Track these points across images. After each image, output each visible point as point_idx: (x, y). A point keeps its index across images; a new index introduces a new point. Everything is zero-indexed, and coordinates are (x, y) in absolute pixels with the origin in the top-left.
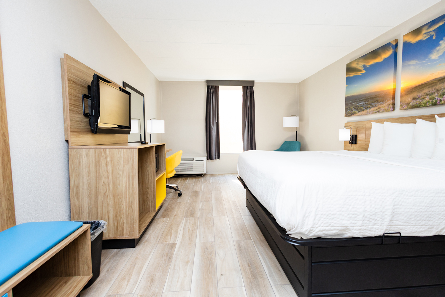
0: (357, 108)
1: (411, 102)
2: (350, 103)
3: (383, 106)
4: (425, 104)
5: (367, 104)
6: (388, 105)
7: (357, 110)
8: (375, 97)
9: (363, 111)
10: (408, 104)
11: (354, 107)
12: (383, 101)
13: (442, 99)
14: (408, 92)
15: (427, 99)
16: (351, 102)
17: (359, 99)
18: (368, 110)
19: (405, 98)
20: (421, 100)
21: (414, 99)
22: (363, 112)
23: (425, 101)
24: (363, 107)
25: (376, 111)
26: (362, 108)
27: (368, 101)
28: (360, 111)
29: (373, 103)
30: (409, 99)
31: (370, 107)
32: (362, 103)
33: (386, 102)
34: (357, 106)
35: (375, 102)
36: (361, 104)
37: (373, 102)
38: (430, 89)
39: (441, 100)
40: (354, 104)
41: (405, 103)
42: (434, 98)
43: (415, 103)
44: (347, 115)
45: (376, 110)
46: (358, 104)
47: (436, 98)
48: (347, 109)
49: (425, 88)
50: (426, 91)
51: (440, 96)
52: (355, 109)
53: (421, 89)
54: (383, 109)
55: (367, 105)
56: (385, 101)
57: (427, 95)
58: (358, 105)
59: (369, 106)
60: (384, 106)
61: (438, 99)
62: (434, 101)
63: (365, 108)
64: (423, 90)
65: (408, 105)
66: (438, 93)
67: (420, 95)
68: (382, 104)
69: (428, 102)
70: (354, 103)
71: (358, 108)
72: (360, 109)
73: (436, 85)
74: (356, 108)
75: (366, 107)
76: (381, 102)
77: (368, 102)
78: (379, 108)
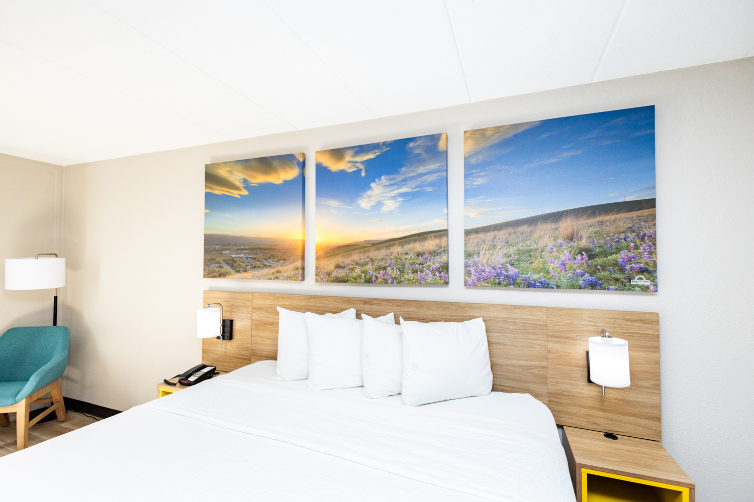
0: (233, 264)
1: (333, 272)
2: (215, 250)
3: (285, 268)
4: (355, 279)
5: (254, 259)
6: (294, 268)
7: (232, 267)
8: (269, 249)
9: (246, 271)
10: (329, 274)
11: (224, 261)
12: (285, 260)
13: (378, 275)
14: (328, 252)
15: (358, 271)
16: (217, 247)
17: (236, 246)
18: (256, 272)
19: (323, 262)
20: (348, 270)
21: (338, 266)
22: (245, 275)
23: (354, 274)
24: (246, 264)
25: (273, 277)
26: (244, 266)
27: (256, 254)
28: (238, 272)
29: (266, 260)
30: (329, 264)
31: (259, 267)
32: (242, 255)
33: (292, 264)
34: (232, 260)
35: (270, 258)
36: (241, 257)
37: (266, 257)
38: (361, 256)
39: (377, 277)
40: (225, 254)
41: (324, 272)
42: (367, 271)
43: (340, 275)
44: (209, 273)
45: (273, 274)
46: (233, 256)
47: (370, 272)
48: (209, 260)
49: (353, 252)
50: (356, 257)
51: (376, 270)
52: (228, 264)
53: (348, 253)
54: (285, 275)
55: (253, 261)
56: (289, 260)
57: (357, 264)
58: (235, 258)
59: (258, 263)
60: (288, 268)
61: (372, 275)
62: (368, 277)
63: (249, 267)
64: (351, 254)
65: (329, 276)
66: (373, 265)
67: (347, 262)
68: (282, 265)
69: (360, 276)
70: (225, 251)
71: (235, 265)
72: (240, 266)
73: (369, 251)
74: (229, 262)
75: (251, 265)
76: (281, 262)
77: (255, 256)
78: (278, 272)
